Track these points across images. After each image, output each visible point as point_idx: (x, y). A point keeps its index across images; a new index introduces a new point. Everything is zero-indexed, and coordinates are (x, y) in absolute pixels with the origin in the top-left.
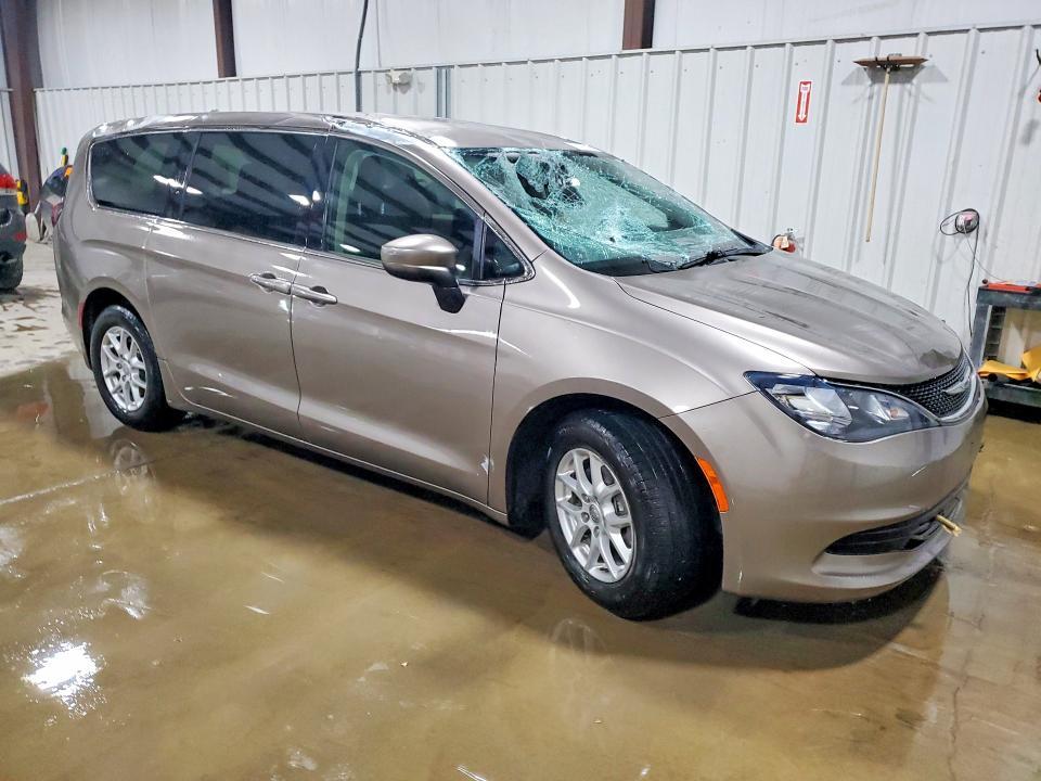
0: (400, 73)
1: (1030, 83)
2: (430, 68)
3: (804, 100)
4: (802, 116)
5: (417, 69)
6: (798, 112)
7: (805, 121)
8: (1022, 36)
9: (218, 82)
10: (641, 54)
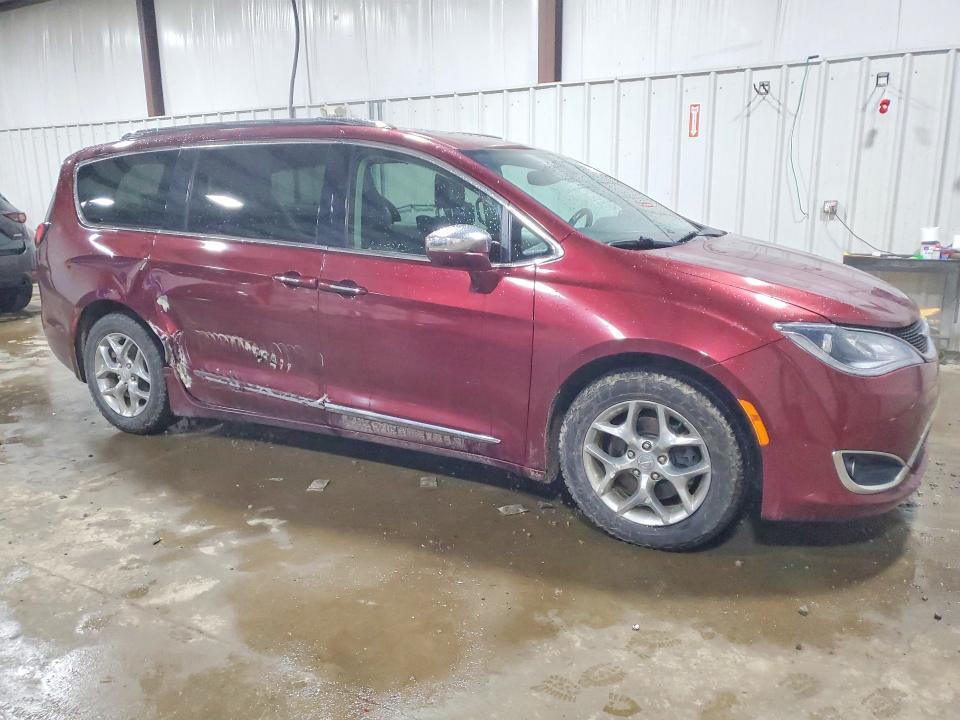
0: (335, 107)
1: (870, 100)
2: (363, 103)
3: (694, 118)
4: (694, 132)
5: (350, 103)
6: (690, 129)
7: (696, 135)
8: (861, 66)
9: (148, 120)
10: (555, 86)
